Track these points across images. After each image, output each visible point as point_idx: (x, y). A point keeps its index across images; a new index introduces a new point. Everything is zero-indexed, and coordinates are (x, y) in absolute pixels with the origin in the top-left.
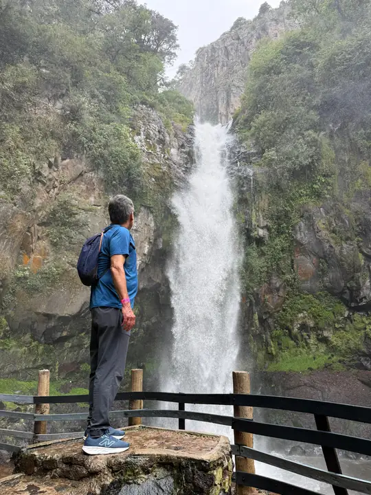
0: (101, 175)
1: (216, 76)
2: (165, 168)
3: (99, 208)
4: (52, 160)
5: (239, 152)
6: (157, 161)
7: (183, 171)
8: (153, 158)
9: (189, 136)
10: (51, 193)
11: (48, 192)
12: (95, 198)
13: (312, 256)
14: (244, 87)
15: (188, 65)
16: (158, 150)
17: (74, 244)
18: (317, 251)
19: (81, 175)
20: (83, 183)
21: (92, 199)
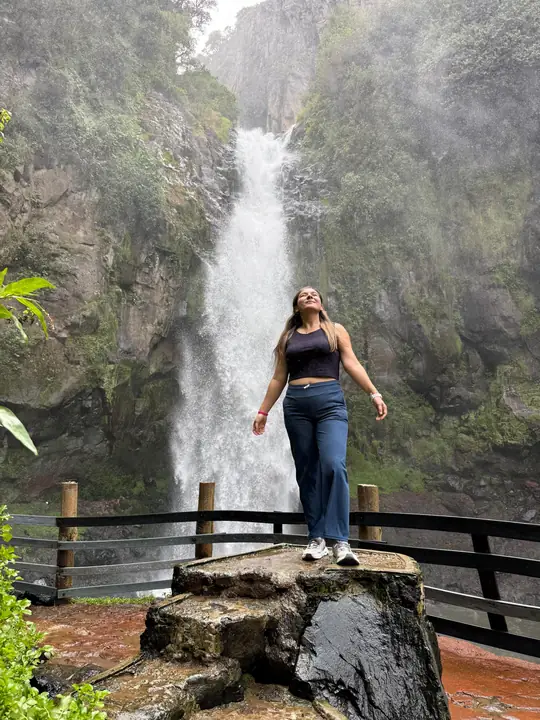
0: (95, 196)
1: (266, 56)
2: (192, 194)
3: (91, 248)
4: (20, 169)
5: (301, 179)
6: (179, 182)
7: (219, 201)
8: (173, 177)
9: (229, 148)
10: (17, 221)
11: (13, 219)
12: (85, 233)
13: (393, 338)
14: (306, 78)
15: (224, 34)
16: (182, 165)
17: (53, 301)
18: (400, 330)
19: (65, 195)
20: (68, 209)
21: (81, 234)
